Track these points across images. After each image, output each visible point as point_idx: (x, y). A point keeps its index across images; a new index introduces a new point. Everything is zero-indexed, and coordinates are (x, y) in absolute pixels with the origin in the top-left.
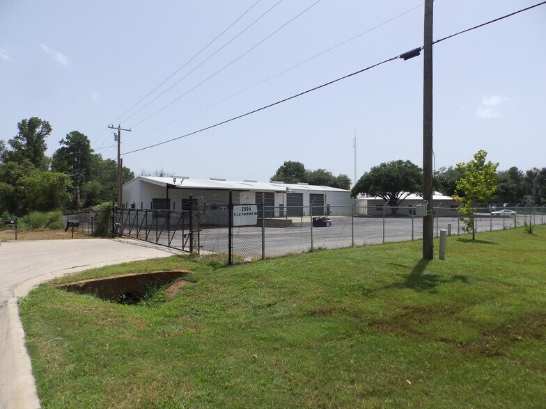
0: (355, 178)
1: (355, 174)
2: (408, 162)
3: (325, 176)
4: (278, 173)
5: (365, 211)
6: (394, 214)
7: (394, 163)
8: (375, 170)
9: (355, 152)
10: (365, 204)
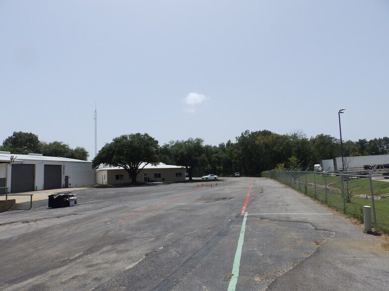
0: (96, 149)
1: (96, 145)
2: (146, 135)
3: (62, 148)
4: (5, 143)
5: (105, 182)
6: (135, 183)
7: (132, 136)
8: (117, 141)
9: (96, 124)
10: (105, 173)
